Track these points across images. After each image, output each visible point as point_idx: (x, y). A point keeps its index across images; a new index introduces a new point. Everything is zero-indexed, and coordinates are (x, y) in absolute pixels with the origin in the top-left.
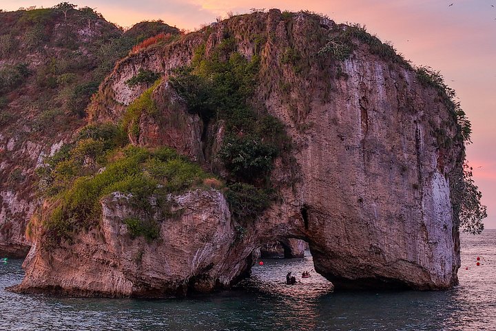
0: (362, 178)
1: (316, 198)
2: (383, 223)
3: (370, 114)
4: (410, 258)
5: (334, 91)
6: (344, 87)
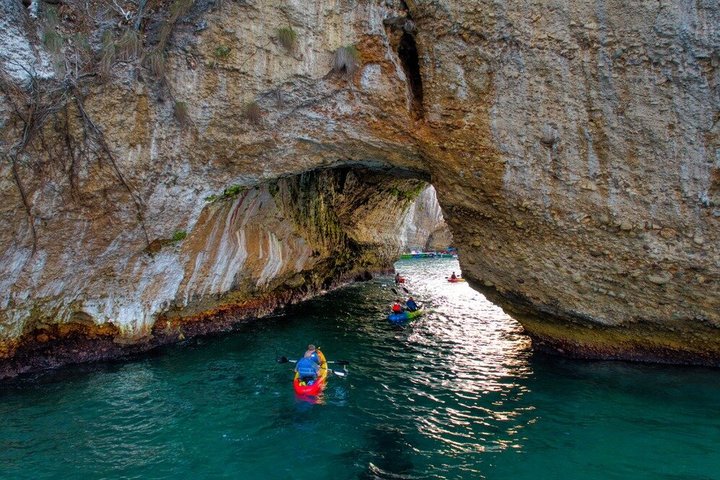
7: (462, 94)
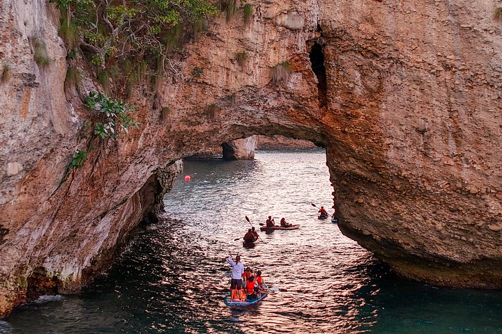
7: (358, 91)
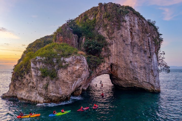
0: (131, 54)
1: (115, 61)
2: (139, 69)
3: (133, 34)
4: (148, 81)
5: (122, 26)
6: (125, 25)
7: (115, 70)
